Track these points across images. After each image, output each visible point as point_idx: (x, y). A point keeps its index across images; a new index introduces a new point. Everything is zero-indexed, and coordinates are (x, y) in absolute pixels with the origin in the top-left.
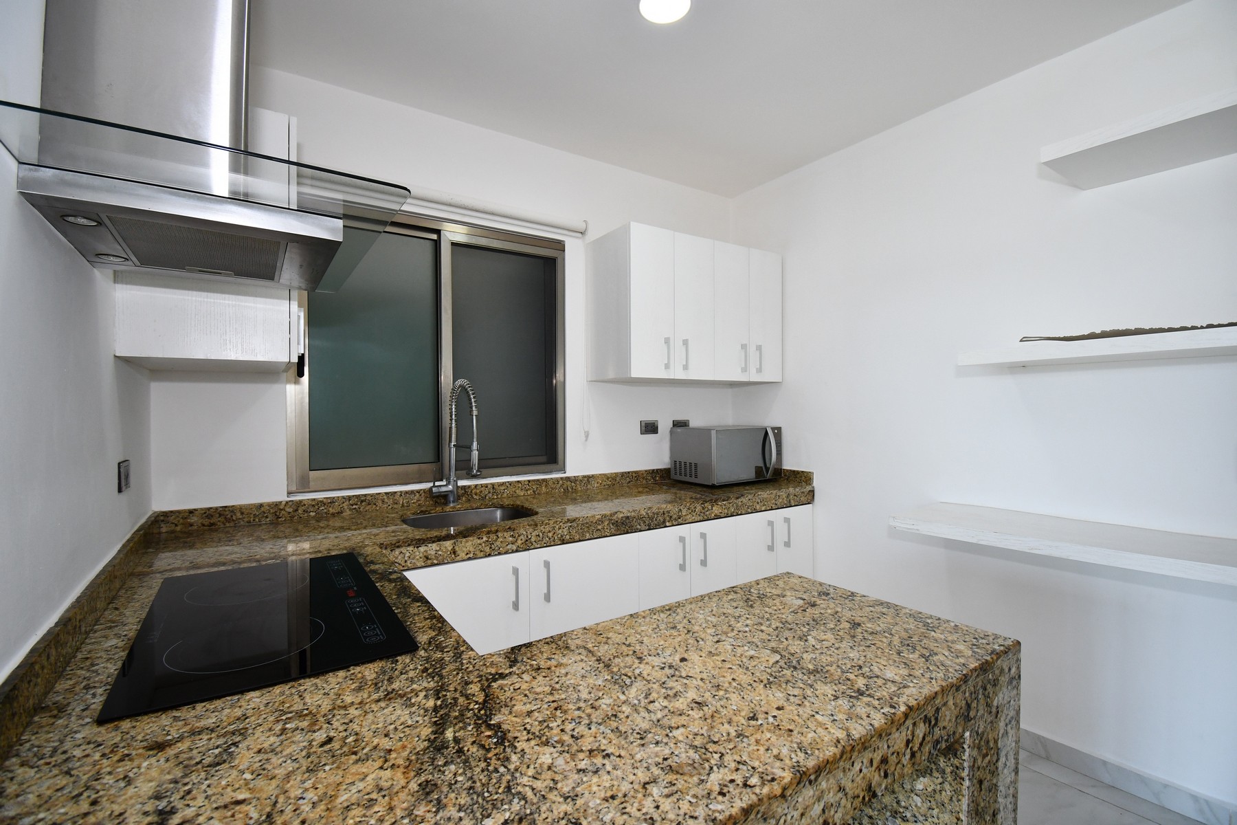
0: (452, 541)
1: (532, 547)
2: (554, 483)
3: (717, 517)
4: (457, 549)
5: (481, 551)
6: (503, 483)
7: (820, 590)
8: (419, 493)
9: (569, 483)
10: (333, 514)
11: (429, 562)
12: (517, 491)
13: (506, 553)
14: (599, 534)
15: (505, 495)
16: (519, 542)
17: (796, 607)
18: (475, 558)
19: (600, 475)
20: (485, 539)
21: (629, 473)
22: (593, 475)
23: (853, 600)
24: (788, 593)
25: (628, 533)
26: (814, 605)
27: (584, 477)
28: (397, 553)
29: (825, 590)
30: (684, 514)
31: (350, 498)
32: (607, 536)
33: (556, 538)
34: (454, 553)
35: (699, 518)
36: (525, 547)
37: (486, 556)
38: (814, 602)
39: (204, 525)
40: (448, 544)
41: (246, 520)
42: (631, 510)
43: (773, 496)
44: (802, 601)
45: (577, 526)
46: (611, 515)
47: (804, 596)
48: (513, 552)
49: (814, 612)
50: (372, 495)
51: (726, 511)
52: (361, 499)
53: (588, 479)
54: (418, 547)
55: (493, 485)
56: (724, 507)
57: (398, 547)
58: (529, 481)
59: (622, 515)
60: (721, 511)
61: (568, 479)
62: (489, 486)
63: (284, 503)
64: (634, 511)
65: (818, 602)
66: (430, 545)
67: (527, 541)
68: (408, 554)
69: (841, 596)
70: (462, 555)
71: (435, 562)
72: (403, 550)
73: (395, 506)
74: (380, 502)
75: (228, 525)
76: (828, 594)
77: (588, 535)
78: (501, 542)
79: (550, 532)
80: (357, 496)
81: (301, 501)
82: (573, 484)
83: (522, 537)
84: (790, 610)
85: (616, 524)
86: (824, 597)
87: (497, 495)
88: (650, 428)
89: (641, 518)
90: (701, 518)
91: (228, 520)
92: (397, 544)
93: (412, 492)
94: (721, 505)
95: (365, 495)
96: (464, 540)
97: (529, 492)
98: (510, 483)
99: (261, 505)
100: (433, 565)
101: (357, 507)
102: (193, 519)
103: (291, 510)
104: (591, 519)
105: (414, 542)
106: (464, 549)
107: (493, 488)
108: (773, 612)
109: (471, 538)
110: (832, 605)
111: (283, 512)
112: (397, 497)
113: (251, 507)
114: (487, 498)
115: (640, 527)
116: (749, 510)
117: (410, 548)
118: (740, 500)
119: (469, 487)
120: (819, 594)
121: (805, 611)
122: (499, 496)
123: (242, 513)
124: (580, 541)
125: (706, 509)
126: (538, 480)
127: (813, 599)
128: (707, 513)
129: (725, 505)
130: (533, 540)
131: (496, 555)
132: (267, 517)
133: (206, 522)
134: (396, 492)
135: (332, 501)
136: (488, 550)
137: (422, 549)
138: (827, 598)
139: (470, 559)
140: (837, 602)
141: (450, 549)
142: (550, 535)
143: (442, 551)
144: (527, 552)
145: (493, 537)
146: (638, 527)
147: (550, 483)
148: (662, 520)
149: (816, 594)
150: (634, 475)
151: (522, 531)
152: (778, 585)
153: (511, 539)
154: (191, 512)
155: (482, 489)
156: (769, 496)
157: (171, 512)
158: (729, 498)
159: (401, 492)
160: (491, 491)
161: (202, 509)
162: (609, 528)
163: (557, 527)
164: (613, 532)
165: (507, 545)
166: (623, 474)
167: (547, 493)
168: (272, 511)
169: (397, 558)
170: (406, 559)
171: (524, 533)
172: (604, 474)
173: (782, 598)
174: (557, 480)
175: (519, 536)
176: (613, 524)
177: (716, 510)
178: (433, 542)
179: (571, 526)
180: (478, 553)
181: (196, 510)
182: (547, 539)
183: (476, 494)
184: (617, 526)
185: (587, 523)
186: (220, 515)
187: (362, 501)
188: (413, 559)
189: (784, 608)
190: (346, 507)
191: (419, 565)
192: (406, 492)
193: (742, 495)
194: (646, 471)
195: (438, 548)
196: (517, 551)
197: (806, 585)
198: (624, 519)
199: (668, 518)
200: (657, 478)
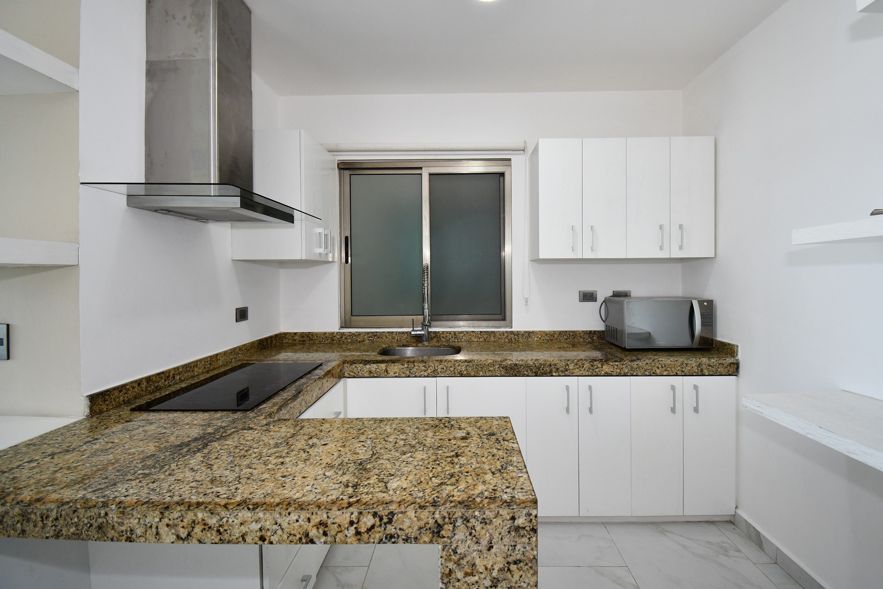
0: (385, 364)
1: (439, 375)
2: (500, 335)
3: (607, 375)
4: (388, 370)
5: (404, 373)
6: (462, 332)
8: (407, 333)
9: (512, 336)
10: (360, 342)
11: (372, 375)
13: (420, 377)
14: (491, 374)
16: (429, 371)
18: (400, 377)
19: (540, 331)
20: (406, 366)
21: (566, 332)
22: (533, 332)
24: (469, 428)
25: (516, 376)
27: (526, 332)
28: (354, 367)
30: (571, 368)
31: (368, 333)
32: (497, 376)
33: (456, 372)
34: (387, 371)
35: (587, 373)
36: (433, 375)
37: (407, 377)
39: (300, 341)
40: (383, 366)
41: (319, 340)
42: (519, 360)
43: (678, 363)
45: (473, 366)
46: (501, 361)
47: (473, 433)
48: (424, 377)
50: (380, 333)
51: (619, 371)
52: (374, 334)
53: (529, 334)
54: (365, 365)
56: (615, 367)
57: (354, 363)
58: (481, 332)
59: (511, 362)
60: (612, 370)
61: (512, 332)
62: (452, 333)
63: (336, 333)
64: (522, 360)
66: (372, 365)
67: (434, 371)
68: (359, 368)
70: (392, 374)
71: (375, 375)
72: (357, 365)
73: (393, 340)
74: (384, 337)
75: (311, 342)
77: (481, 373)
78: (417, 369)
79: (451, 367)
80: (372, 333)
81: (344, 333)
82: (516, 337)
83: (431, 368)
85: (505, 368)
87: (458, 340)
88: (588, 297)
89: (528, 367)
90: (590, 374)
91: (311, 340)
92: (354, 362)
93: (403, 333)
94: (612, 365)
95: (376, 332)
96: (393, 364)
97: (481, 340)
98: (467, 332)
99: (325, 333)
100: (374, 377)
101: (372, 338)
102: (296, 337)
103: (339, 337)
104: (484, 363)
105: (363, 362)
106: (393, 370)
107: (455, 334)
109: (397, 364)
111: (335, 338)
112: (394, 335)
113: (321, 333)
114: (451, 341)
115: (527, 373)
116: (647, 373)
117: (361, 365)
118: (635, 363)
119: (439, 332)
122: (459, 340)
123: (317, 337)
124: (475, 376)
125: (596, 367)
126: (488, 332)
128: (597, 370)
129: (617, 365)
130: (439, 371)
131: (413, 377)
132: (328, 340)
133: (302, 339)
134: (393, 332)
135: (359, 334)
136: (408, 372)
137: (368, 366)
139: (396, 377)
141: (384, 368)
142: (452, 369)
143: (379, 369)
144: (435, 378)
145: (411, 365)
146: (526, 373)
147: (498, 335)
148: (548, 370)
150: (571, 334)
151: (431, 364)
153: (423, 368)
154: (295, 334)
155: (447, 334)
156: (673, 363)
157: (287, 333)
158: (621, 360)
159: (396, 332)
161: (300, 333)
162: (499, 370)
163: (457, 364)
164: (503, 373)
165: (421, 372)
166: (560, 333)
167: (494, 341)
168: (330, 337)
169: (353, 370)
170: (359, 371)
171: (433, 365)
172: (543, 331)
174: (503, 333)
175: (429, 367)
176: (502, 368)
177: (606, 368)
178: (374, 363)
179: (468, 365)
180: (401, 373)
181: (297, 333)
182: (450, 372)
183: (443, 338)
184: (506, 370)
185: (481, 365)
186: (307, 337)
187: (375, 336)
188: (363, 371)
190: (366, 338)
191: (366, 376)
192: (400, 333)
193: (639, 359)
194: (583, 331)
195: (377, 368)
196: (427, 377)
197: (493, 427)
198: (513, 365)
199: (554, 370)
200: (595, 338)
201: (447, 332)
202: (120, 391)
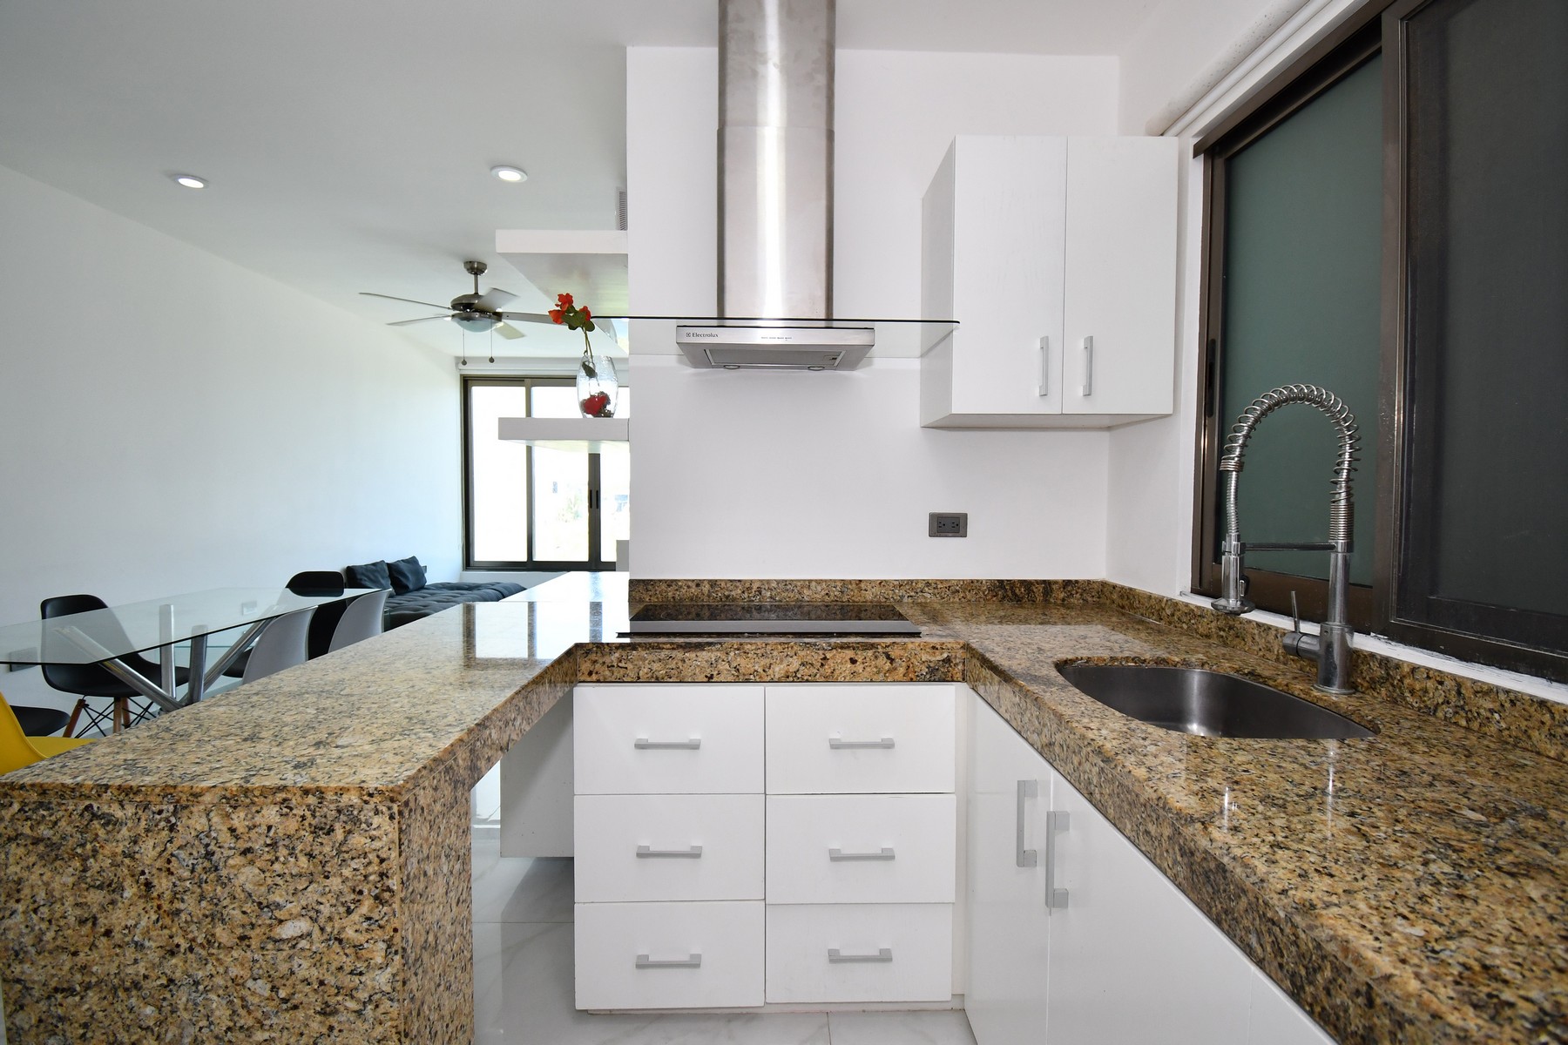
7: (314, 769)
12: (1535, 734)
15: (1493, 729)
17: (346, 734)
23: (248, 770)
24: (367, 748)
26: (318, 744)
29: (304, 773)
38: (319, 748)
44: (339, 744)
47: (337, 752)
49: (315, 736)
55: (1459, 685)
62: (1448, 683)
65: (311, 750)
68: (977, 672)
69: (272, 769)
76: (295, 767)
84: (351, 729)
86: (304, 759)
87: (1468, 720)
107: (1459, 693)
108: (374, 721)
110: (288, 752)
114: (1440, 714)
119: (1398, 665)
120: (312, 762)
121: (330, 734)
122: (1475, 725)
127: (322, 751)
138: (298, 759)
140: (279, 759)
149: (318, 761)
152: (396, 754)
160: (1453, 700)
169: (973, 670)
170: (976, 676)
173: (374, 738)
183: (1412, 692)
189: (362, 729)
195: (990, 681)
197: (343, 769)
201: (1428, 669)
202: (669, 586)
